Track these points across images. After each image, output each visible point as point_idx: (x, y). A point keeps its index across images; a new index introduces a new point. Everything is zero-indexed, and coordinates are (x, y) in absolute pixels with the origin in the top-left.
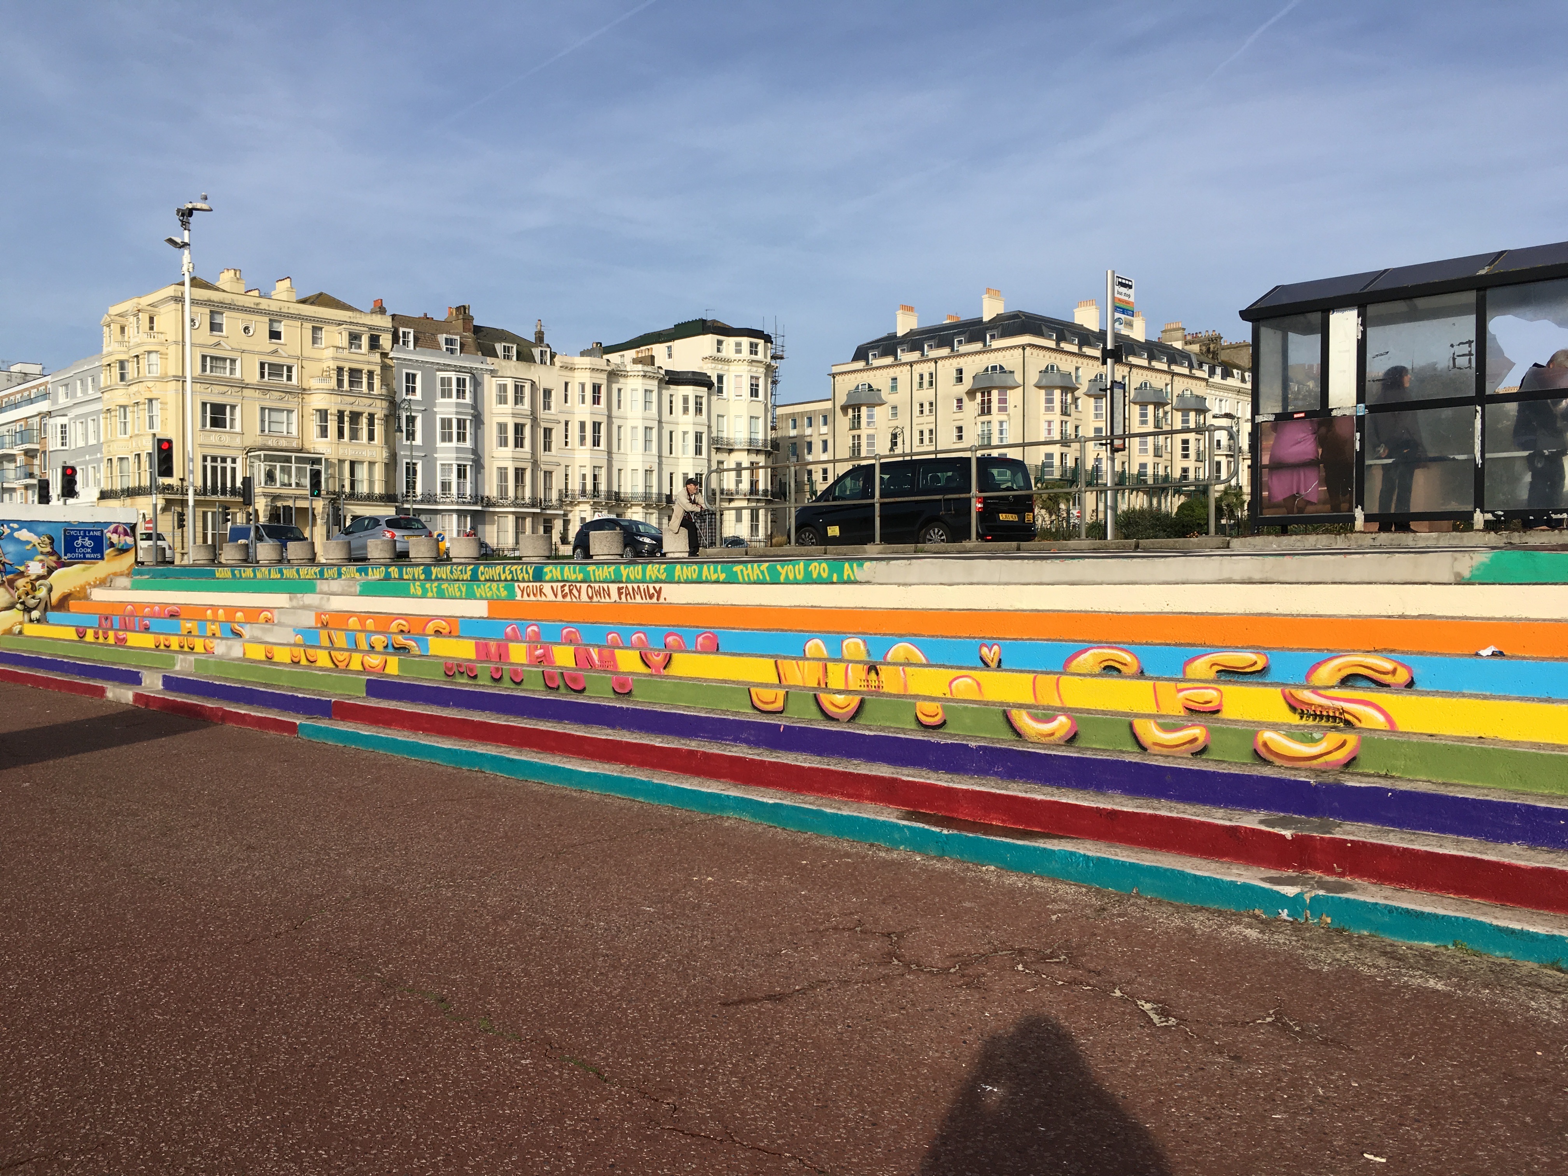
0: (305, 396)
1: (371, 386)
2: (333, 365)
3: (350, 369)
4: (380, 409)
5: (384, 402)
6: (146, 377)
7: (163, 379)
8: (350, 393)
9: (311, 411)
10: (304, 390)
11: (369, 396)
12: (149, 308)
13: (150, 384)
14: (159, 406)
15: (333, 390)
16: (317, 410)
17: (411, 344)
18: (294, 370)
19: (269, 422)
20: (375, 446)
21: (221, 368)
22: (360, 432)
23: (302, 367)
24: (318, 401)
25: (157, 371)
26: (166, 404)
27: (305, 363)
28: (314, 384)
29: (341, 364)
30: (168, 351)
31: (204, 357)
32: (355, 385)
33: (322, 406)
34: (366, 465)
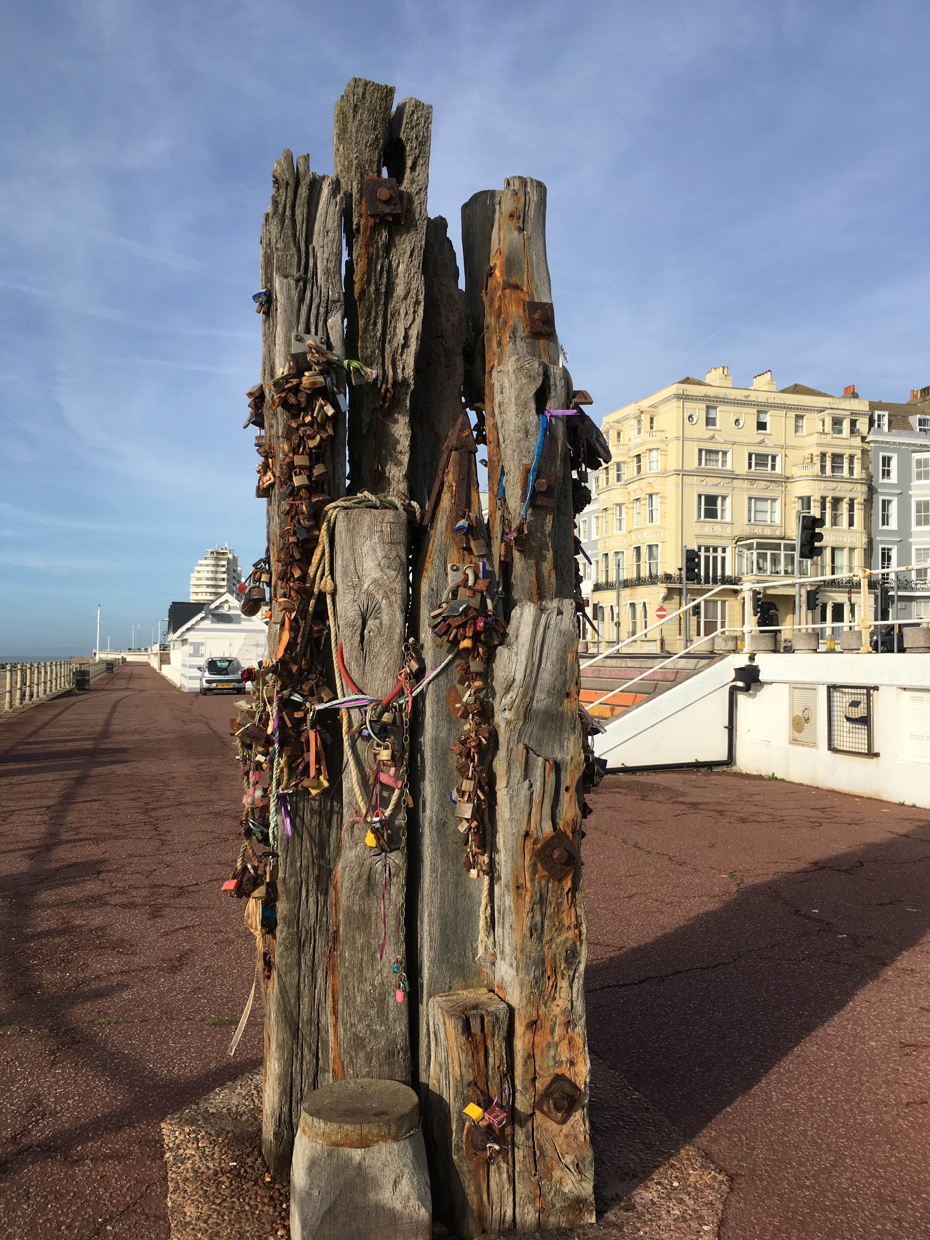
0: (788, 484)
1: (851, 470)
2: (816, 451)
3: (832, 454)
4: (860, 493)
5: (864, 486)
6: (647, 474)
7: (663, 474)
8: (833, 479)
9: (793, 499)
10: (788, 478)
11: (851, 481)
12: (650, 409)
13: (651, 480)
14: (659, 500)
15: (817, 476)
16: (800, 498)
17: (886, 428)
18: (778, 460)
19: (755, 511)
20: (856, 532)
21: (713, 460)
22: (840, 517)
23: (786, 456)
24: (802, 488)
25: (657, 467)
26: (665, 498)
27: (788, 452)
28: (796, 471)
29: (824, 450)
30: (668, 448)
31: (700, 451)
32: (836, 470)
33: (805, 493)
34: (846, 551)
